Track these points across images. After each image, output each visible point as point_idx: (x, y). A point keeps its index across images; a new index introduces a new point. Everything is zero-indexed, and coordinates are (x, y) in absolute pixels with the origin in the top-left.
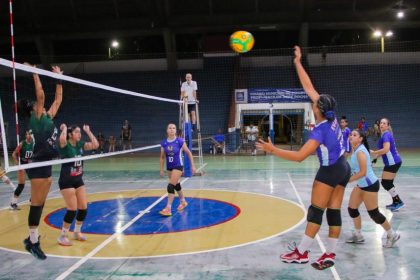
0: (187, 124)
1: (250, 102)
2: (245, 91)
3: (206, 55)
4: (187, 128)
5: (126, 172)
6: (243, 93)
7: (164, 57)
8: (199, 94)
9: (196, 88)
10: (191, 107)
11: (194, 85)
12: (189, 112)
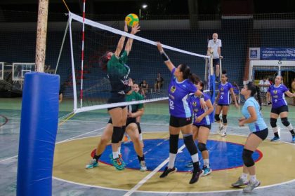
0: (211, 76)
1: (262, 59)
2: (258, 49)
3: (224, 17)
4: (212, 79)
5: (157, 116)
6: (256, 51)
7: (187, 18)
8: (223, 50)
9: (220, 45)
10: (216, 61)
11: (219, 43)
12: (214, 65)
